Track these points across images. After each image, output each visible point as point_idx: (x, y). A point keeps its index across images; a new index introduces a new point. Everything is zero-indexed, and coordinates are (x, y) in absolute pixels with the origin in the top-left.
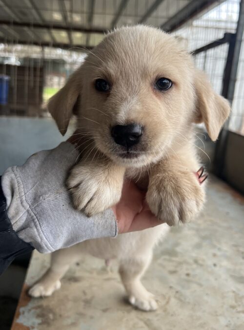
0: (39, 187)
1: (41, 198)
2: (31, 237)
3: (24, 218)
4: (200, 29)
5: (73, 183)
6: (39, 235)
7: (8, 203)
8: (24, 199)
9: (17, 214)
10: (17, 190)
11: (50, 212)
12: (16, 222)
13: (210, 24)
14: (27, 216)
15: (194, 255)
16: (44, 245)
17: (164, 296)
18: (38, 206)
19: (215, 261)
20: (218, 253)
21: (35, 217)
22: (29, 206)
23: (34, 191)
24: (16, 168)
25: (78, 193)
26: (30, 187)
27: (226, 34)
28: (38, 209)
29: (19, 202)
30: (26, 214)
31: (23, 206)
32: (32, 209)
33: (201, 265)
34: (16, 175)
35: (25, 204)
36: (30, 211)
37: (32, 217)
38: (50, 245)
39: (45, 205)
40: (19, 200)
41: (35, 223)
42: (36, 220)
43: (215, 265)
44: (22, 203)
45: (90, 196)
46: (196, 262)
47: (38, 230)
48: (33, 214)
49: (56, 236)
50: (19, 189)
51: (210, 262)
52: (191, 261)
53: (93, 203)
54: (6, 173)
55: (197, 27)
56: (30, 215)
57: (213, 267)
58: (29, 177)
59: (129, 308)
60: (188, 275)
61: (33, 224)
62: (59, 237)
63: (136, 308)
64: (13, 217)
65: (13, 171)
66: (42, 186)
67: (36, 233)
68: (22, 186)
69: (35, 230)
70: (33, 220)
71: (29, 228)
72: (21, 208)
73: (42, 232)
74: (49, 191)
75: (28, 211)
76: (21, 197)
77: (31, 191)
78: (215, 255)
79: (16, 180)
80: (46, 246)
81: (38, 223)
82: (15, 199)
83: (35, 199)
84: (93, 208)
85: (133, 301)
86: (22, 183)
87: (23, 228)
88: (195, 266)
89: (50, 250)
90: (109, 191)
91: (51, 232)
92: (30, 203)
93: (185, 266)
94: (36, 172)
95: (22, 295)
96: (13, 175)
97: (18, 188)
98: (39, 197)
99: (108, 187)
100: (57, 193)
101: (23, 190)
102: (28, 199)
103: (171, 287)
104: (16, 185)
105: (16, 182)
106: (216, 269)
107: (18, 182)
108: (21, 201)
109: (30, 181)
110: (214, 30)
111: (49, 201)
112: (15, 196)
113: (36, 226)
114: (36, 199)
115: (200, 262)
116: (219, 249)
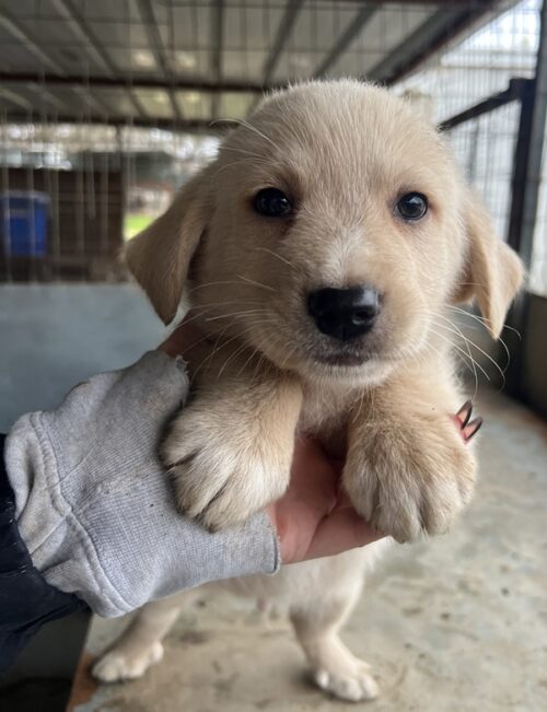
0: (94, 463)
1: (99, 489)
2: (78, 582)
3: (60, 538)
4: (457, 71)
5: (178, 453)
6: (95, 576)
7: (21, 502)
8: (59, 492)
9: (42, 527)
10: (41, 470)
11: (121, 522)
12: (39, 547)
13: (479, 60)
14: (68, 531)
15: (459, 571)
16: (108, 600)
17: (392, 667)
18: (91, 508)
19: (505, 582)
20: (513, 565)
21: (86, 534)
22: (70, 509)
23: (83, 473)
24: (41, 415)
25: (187, 478)
26: (73, 462)
27: (513, 82)
28: (93, 515)
29: (47, 499)
30: (65, 528)
31: (57, 509)
32: (78, 516)
33: (475, 594)
34: (39, 436)
35: (61, 503)
36: (75, 521)
37: (79, 533)
38: (121, 599)
39: (109, 505)
40: (47, 494)
41: (86, 549)
42: (89, 541)
43: (505, 592)
44: (53, 502)
45: (218, 485)
46: (463, 586)
47: (93, 566)
48: (80, 527)
49: (135, 579)
50: (46, 469)
51: (494, 586)
52: (453, 586)
53: (224, 502)
54: (16, 429)
55: (450, 67)
56: (74, 529)
57: (502, 598)
58: (71, 439)
59: (316, 696)
60: (445, 616)
61: (80, 551)
62: (142, 578)
63: (332, 696)
64: (34, 536)
65: (33, 426)
66: (102, 462)
67: (90, 573)
68: (54, 462)
69: (87, 565)
70: (82, 541)
71: (70, 561)
72: (52, 513)
73: (102, 570)
74: (118, 471)
75: (68, 520)
76: (51, 488)
77: (74, 473)
78: (504, 570)
79: (39, 447)
80: (113, 600)
81: (92, 547)
82: (36, 494)
83: (84, 491)
84: (222, 513)
85: (324, 680)
86: (52, 455)
87: (58, 561)
88: (460, 596)
89: (122, 609)
90: (261, 472)
91: (124, 570)
92: (73, 501)
93: (438, 598)
94: (88, 425)
95: (79, 677)
96: (32, 435)
97: (44, 467)
98: (95, 487)
99: (260, 463)
100: (137, 476)
101: (55, 471)
102: (68, 491)
103: (408, 646)
104: (40, 460)
105: (40, 452)
106: (508, 601)
107: (44, 451)
108: (51, 496)
109: (73, 448)
110: (487, 73)
111: (118, 495)
112: (36, 486)
113: (89, 557)
114: (87, 492)
115: (473, 586)
116: (515, 556)
